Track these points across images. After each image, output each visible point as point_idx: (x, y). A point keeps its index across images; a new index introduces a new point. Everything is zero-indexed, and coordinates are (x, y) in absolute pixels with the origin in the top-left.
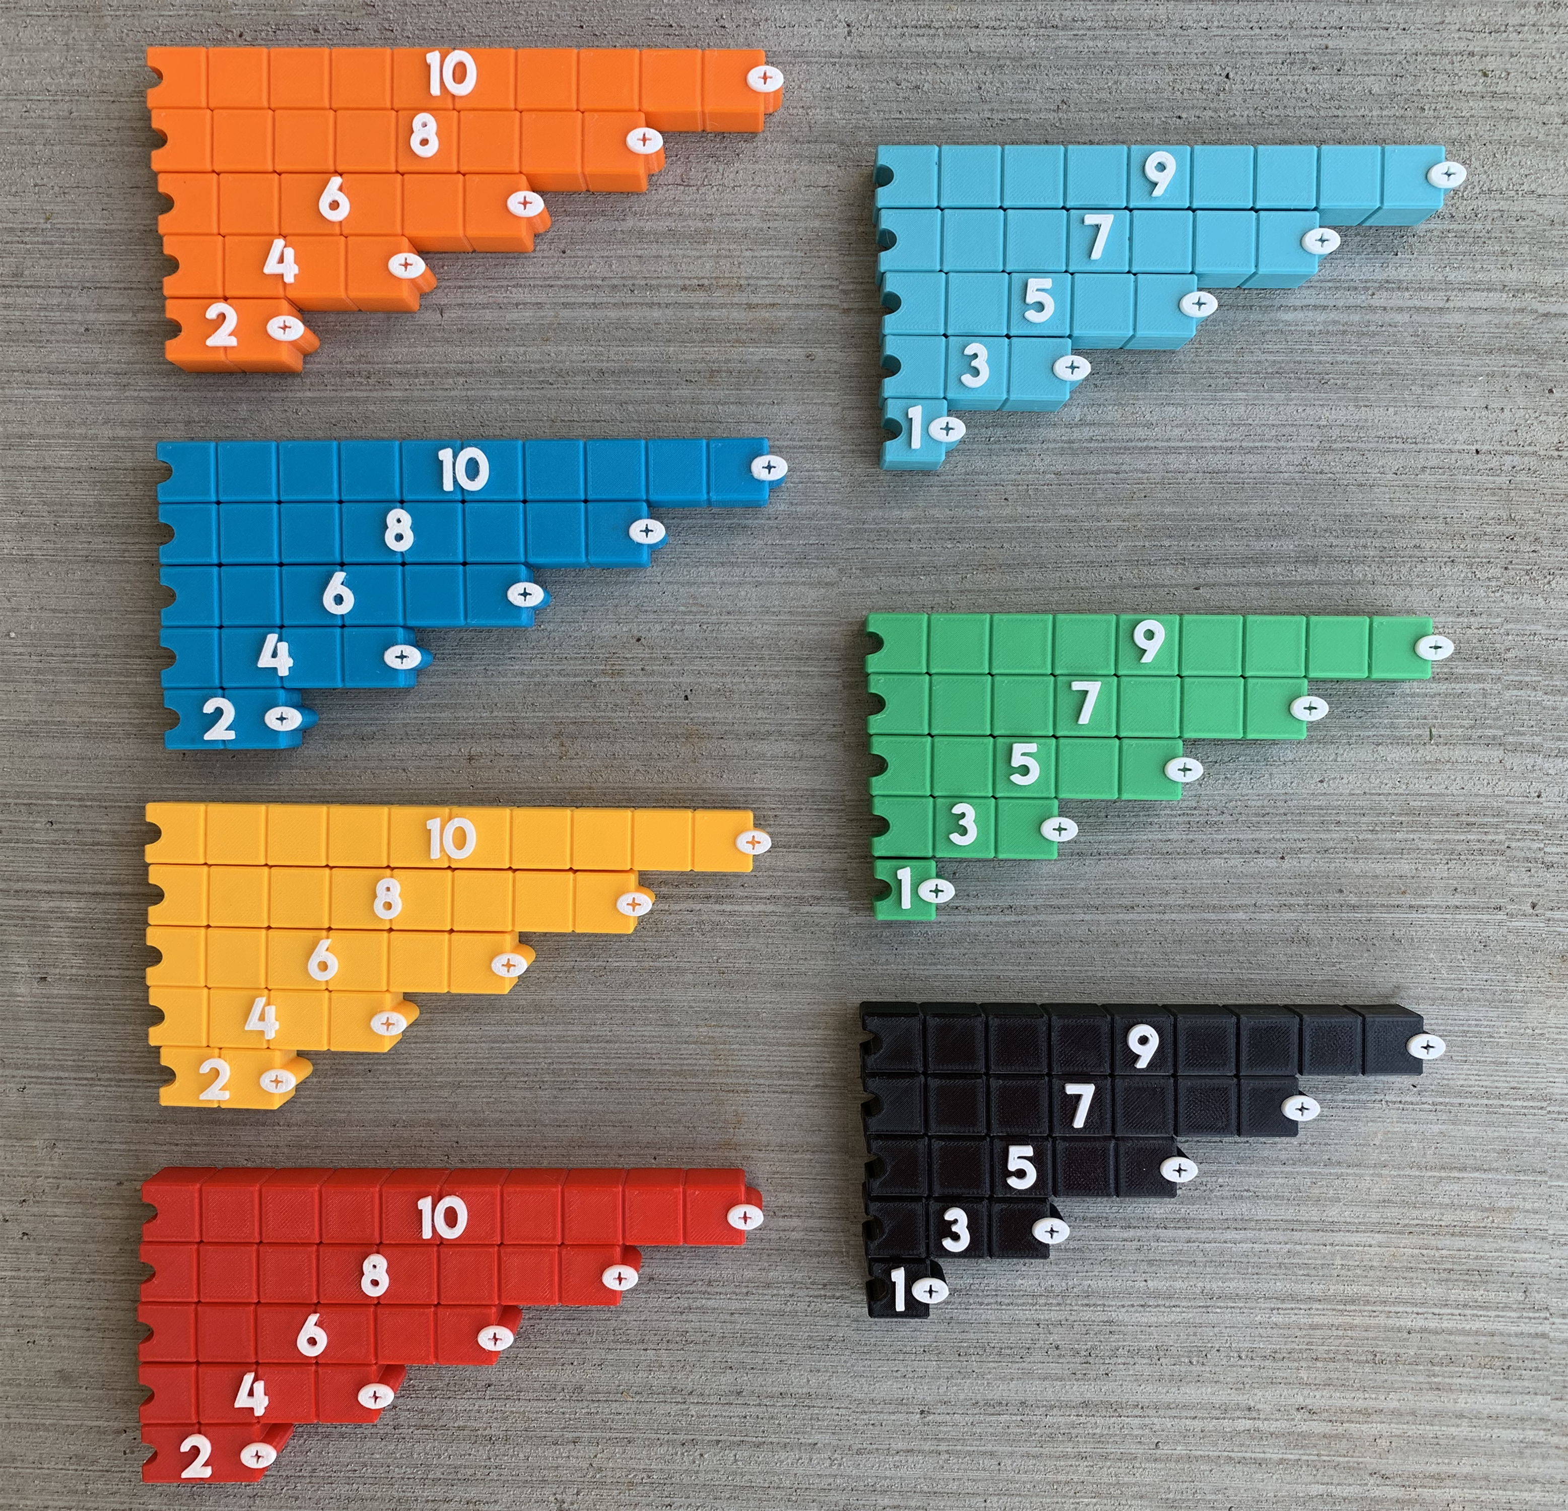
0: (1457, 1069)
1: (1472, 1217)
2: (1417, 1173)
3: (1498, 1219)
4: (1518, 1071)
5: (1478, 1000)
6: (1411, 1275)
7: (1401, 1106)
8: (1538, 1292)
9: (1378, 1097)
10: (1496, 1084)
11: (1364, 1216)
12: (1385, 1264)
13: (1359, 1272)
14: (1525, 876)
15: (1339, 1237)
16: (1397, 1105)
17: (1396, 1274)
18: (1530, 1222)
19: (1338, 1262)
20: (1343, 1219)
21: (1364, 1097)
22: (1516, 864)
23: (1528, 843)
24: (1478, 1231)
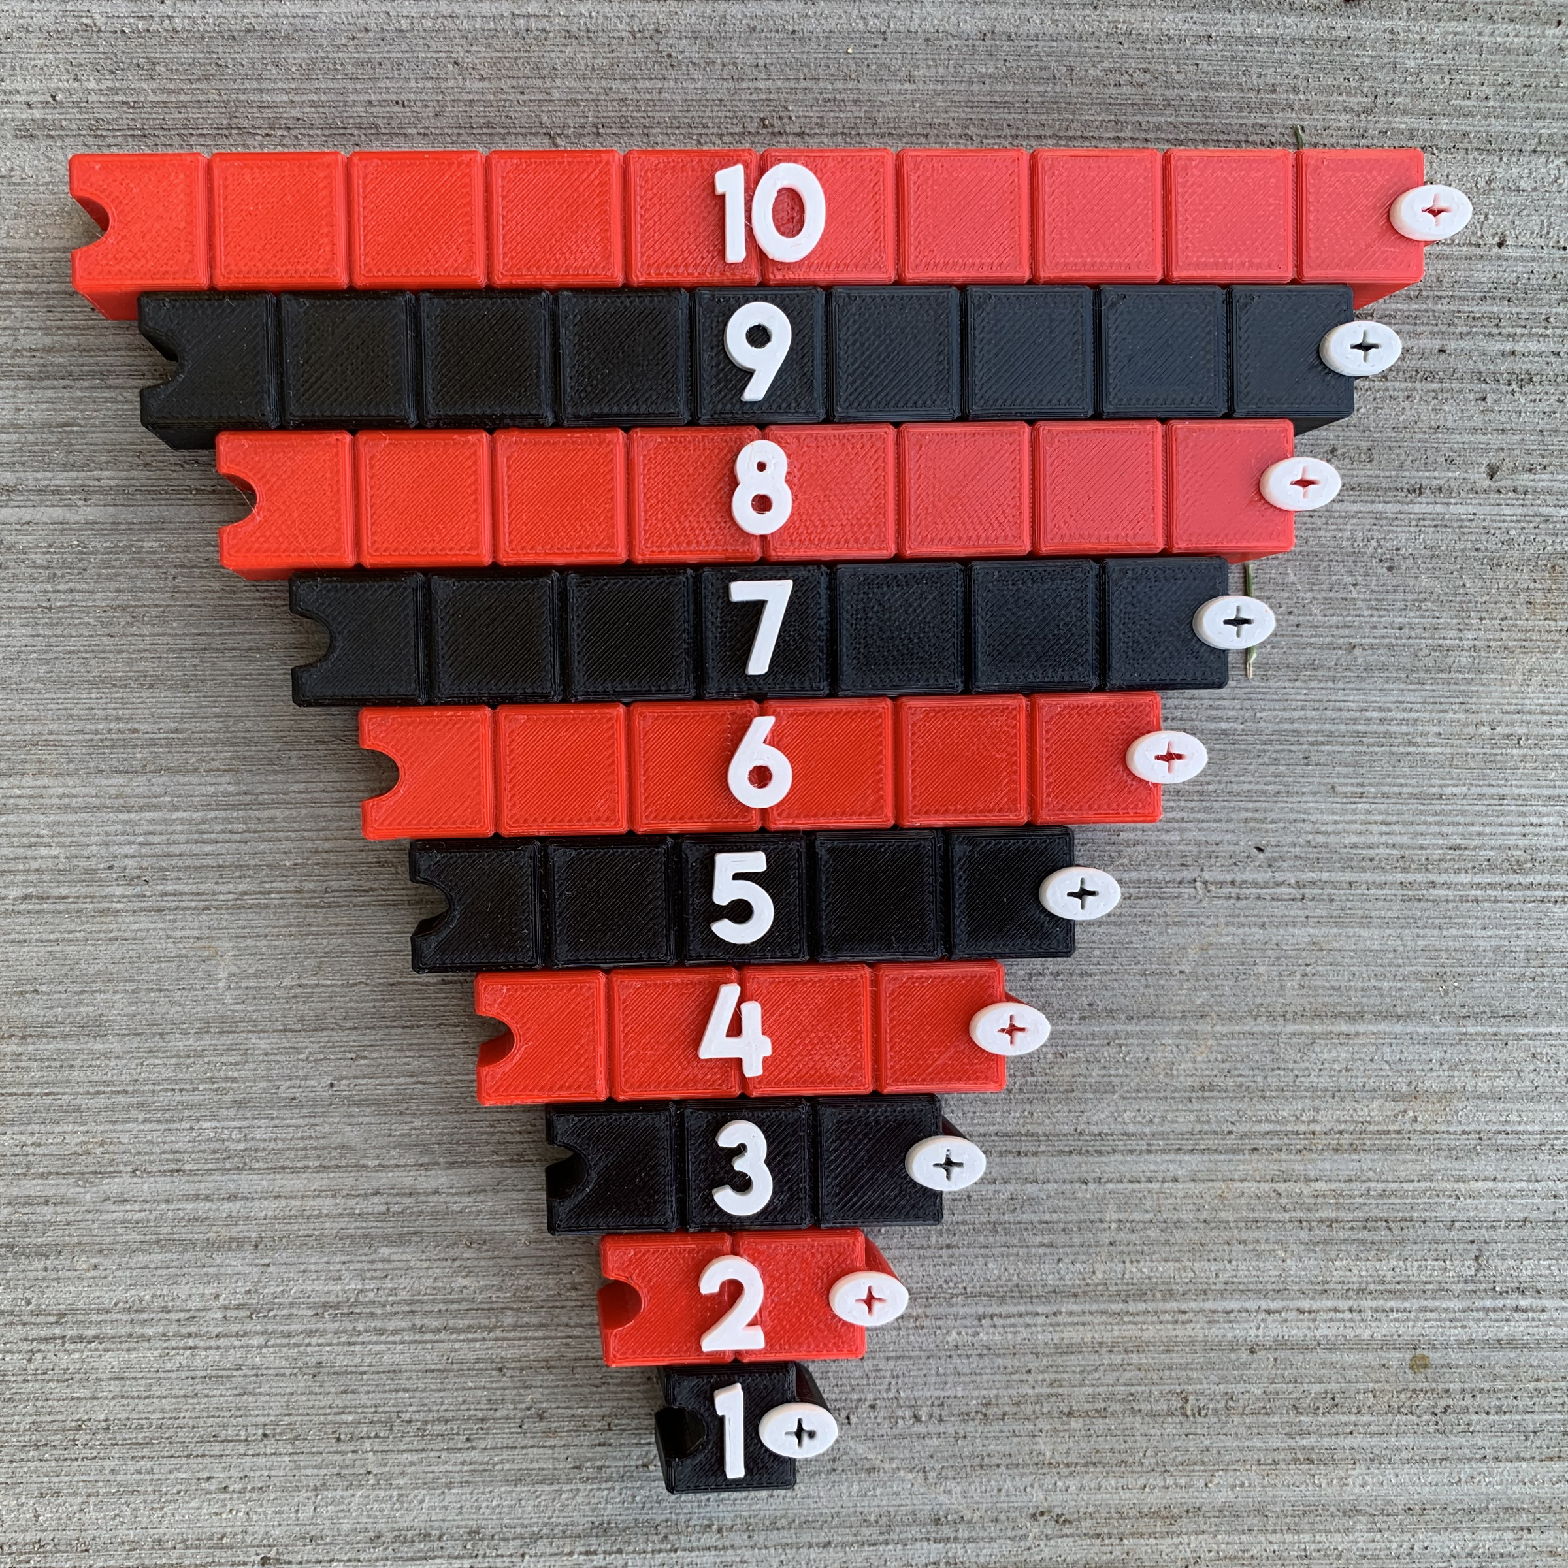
0: (1345, 812)
1: (1375, 1111)
2: (1268, 1028)
3: (1425, 1113)
4: (1463, 813)
5: (1384, 668)
6: (1257, 1234)
7: (1234, 891)
8: (1502, 1258)
9: (1187, 875)
10: (1421, 841)
11: (1164, 1118)
12: (1205, 1215)
13: (1153, 1234)
14: (1474, 409)
15: (1112, 1165)
16: (1226, 891)
17: (1226, 1235)
18: (1488, 1118)
19: (1112, 1215)
20: (1119, 1128)
21: (1159, 875)
22: (1456, 385)
23: (1482, 343)
24: (1386, 1141)
